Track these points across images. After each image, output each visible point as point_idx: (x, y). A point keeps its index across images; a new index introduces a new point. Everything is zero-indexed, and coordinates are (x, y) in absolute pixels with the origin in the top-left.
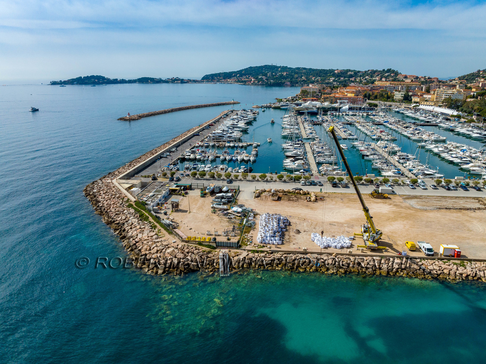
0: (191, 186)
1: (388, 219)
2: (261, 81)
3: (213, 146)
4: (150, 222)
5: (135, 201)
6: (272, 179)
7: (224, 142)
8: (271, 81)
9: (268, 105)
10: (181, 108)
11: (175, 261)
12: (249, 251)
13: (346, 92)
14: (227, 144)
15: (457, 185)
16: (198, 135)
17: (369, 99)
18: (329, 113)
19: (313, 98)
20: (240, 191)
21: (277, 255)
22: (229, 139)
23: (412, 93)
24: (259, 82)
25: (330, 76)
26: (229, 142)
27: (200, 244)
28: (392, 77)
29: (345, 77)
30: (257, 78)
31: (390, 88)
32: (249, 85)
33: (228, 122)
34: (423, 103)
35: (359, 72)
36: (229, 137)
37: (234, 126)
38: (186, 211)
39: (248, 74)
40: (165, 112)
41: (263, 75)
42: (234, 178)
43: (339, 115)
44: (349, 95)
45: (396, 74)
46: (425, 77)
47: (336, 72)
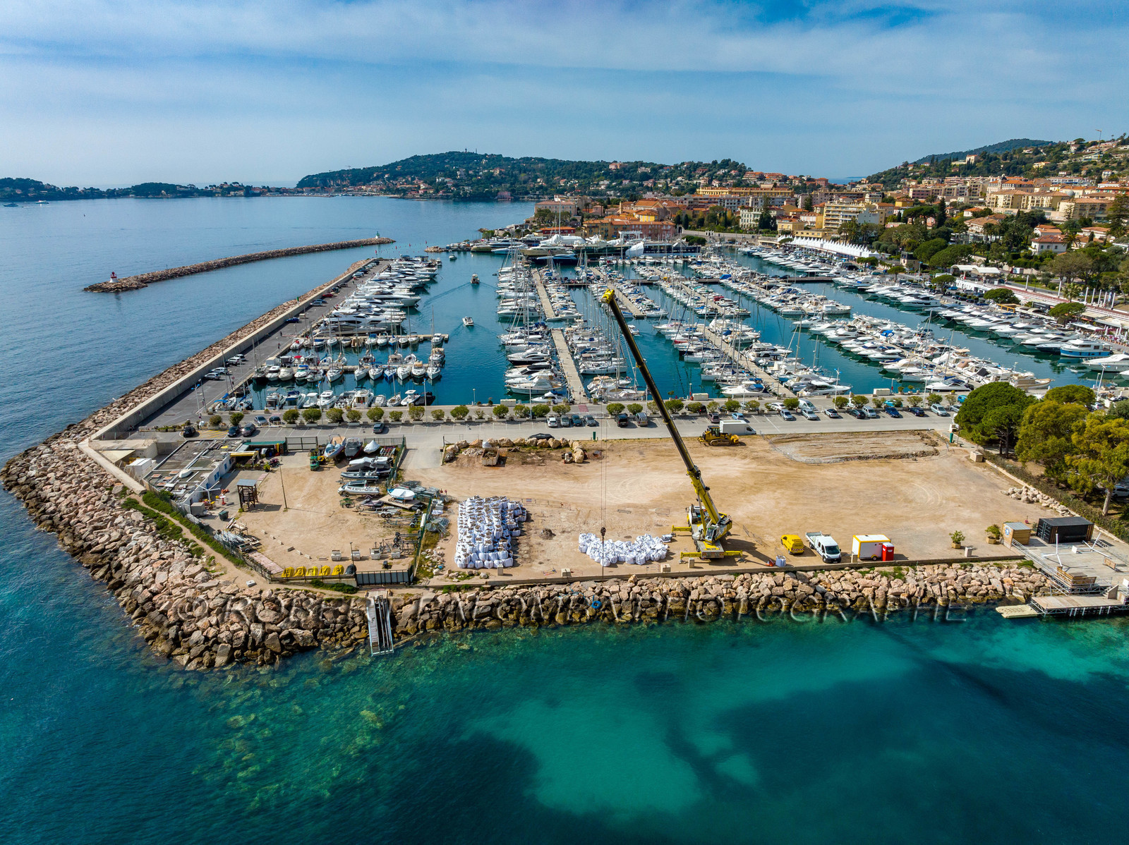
0: (285, 445)
1: (743, 490)
2: (442, 189)
3: (336, 347)
4: (186, 541)
5: (144, 493)
6: (481, 418)
7: (360, 334)
8: (466, 188)
9: (462, 245)
10: (249, 257)
11: (258, 631)
12: (437, 588)
13: (638, 212)
14: (370, 341)
15: (879, 406)
16: (296, 321)
17: (686, 228)
18: (601, 260)
19: (564, 228)
20: (406, 451)
21: (505, 593)
22: (372, 328)
23: (775, 213)
24: (437, 191)
25: (598, 176)
26: (374, 334)
27: (317, 582)
28: (734, 177)
29: (632, 180)
30: (432, 183)
31: (730, 202)
32: (413, 198)
33: (369, 288)
34: (799, 234)
35: (662, 167)
36: (374, 323)
37: (383, 297)
38: (277, 508)
39: (411, 174)
40: (208, 268)
41: (446, 176)
42: (390, 420)
43: (624, 264)
44: (644, 219)
45: (740, 171)
46: (801, 176)
47: (612, 167)
